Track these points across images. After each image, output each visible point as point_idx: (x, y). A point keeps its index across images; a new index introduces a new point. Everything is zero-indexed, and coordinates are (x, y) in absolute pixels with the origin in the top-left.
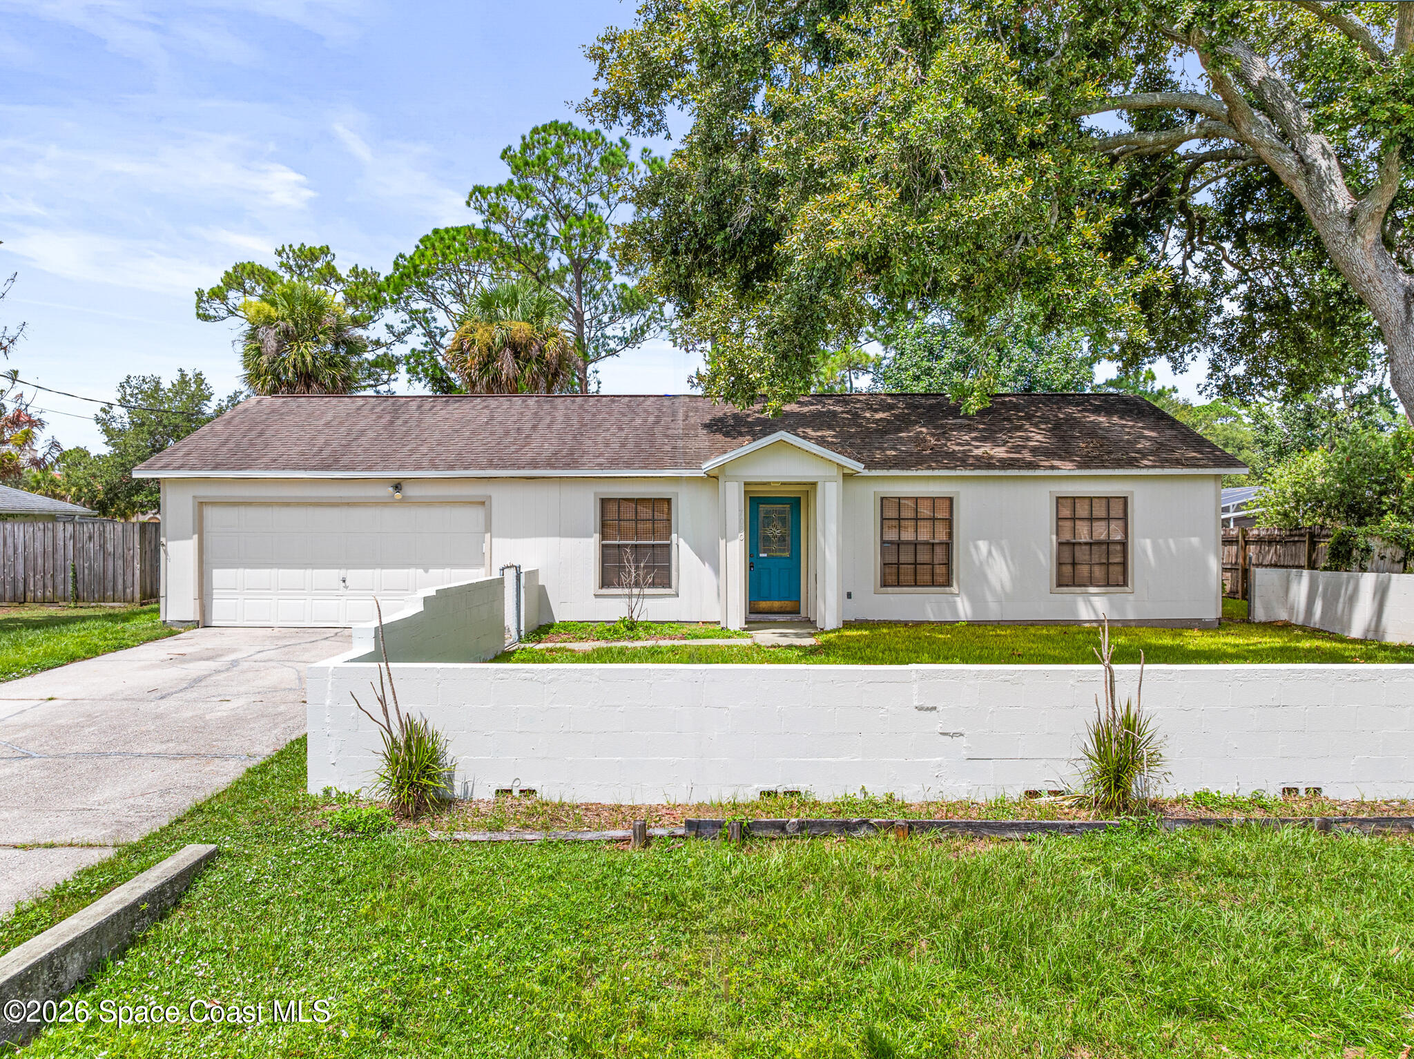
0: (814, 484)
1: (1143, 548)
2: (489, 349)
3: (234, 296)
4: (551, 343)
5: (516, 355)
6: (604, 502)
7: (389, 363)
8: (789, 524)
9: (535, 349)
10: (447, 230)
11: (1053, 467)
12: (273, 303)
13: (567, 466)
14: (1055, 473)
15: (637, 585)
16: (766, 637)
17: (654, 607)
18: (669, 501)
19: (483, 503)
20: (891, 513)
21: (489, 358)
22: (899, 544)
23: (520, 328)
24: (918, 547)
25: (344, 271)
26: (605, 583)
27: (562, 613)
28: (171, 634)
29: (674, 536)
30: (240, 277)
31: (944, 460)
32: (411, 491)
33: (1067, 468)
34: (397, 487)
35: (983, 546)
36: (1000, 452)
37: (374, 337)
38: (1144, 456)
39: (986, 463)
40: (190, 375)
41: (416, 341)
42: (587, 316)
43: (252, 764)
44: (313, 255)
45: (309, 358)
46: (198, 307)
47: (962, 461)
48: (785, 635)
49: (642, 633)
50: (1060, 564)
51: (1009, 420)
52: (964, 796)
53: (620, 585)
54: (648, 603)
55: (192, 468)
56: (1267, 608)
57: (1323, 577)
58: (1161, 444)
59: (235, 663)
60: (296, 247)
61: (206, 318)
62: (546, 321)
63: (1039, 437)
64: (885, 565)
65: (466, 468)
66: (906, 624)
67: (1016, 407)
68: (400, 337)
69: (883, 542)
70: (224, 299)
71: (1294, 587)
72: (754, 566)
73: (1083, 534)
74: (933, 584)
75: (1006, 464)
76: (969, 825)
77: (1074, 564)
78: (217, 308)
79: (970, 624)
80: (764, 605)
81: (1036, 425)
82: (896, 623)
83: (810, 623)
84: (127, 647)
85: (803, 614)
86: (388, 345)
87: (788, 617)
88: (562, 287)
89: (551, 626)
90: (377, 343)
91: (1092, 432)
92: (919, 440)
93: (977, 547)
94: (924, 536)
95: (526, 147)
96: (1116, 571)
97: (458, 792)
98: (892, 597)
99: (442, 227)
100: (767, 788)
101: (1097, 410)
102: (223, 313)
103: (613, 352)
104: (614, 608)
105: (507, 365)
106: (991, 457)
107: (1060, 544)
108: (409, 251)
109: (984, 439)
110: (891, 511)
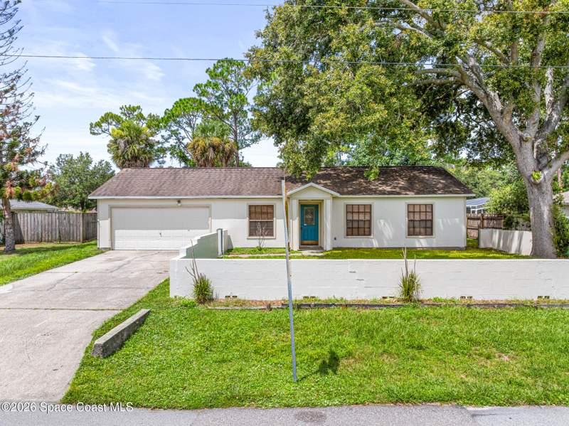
0: (323, 200)
1: (439, 223)
2: (205, 148)
3: (104, 125)
4: (227, 146)
5: (214, 150)
6: (250, 207)
7: (163, 150)
8: (314, 213)
9: (221, 148)
10: (185, 100)
11: (406, 194)
12: (123, 130)
13: (237, 194)
14: (407, 196)
15: (262, 235)
16: (306, 253)
17: (268, 243)
18: (273, 206)
19: (208, 207)
21: (204, 151)
22: (352, 221)
23: (216, 140)
24: (359, 222)
25: (146, 115)
26: (251, 234)
27: (235, 246)
28: (102, 252)
29: (274, 219)
30: (108, 118)
31: (368, 191)
32: (183, 203)
33: (411, 194)
34: (179, 201)
35: (382, 221)
36: (388, 189)
37: (157, 140)
38: (439, 190)
39: (383, 193)
40: (84, 154)
41: (173, 141)
42: (238, 131)
43: (150, 290)
44: (134, 109)
45: (136, 151)
46: (91, 129)
47: (375, 192)
48: (312, 252)
49: (264, 252)
50: (409, 228)
51: (392, 176)
52: (364, 298)
53: (256, 235)
54: (265, 241)
55: (109, 195)
56: (485, 243)
57: (503, 232)
58: (446, 185)
59: (129, 262)
60: (128, 106)
61: (94, 134)
62: (225, 137)
63: (403, 183)
64: (348, 228)
65: (203, 195)
66: (355, 249)
67: (396, 171)
68: (166, 140)
69: (347, 220)
70: (101, 127)
71: (494, 236)
72: (302, 229)
73: (417, 218)
74: (365, 235)
75: (390, 193)
76: (364, 305)
77: (414, 228)
78: (97, 130)
79: (377, 248)
80: (306, 242)
81: (402, 179)
82: (351, 248)
83: (321, 248)
84: (90, 256)
85: (319, 245)
86: (162, 143)
87: (314, 246)
88: (228, 120)
89: (232, 249)
90: (158, 142)
91: (422, 181)
92: (360, 184)
93: (380, 222)
94: (361, 218)
95: (215, 68)
96: (429, 230)
97: (214, 296)
98: (350, 239)
99: (183, 98)
100: (306, 295)
101: (425, 173)
102: (100, 132)
103: (248, 145)
104: (254, 243)
105: (211, 154)
106: (385, 190)
107: (409, 221)
108: (170, 108)
109: (383, 184)
110: (350, 210)
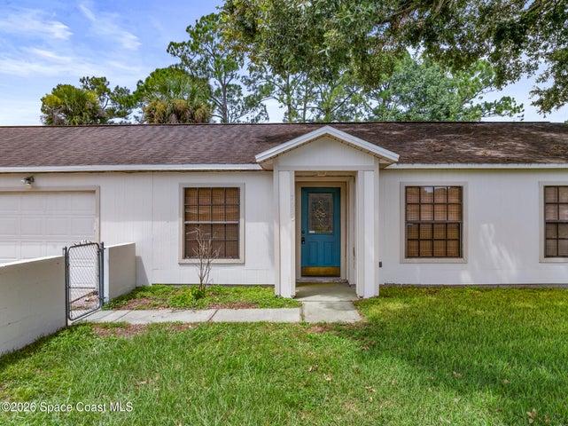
0: (356, 172)
2: (164, 113)
5: (178, 117)
6: (187, 191)
8: (332, 208)
9: (188, 114)
10: (163, 70)
12: (60, 97)
13: (157, 162)
16: (314, 306)
17: (221, 273)
18: (237, 190)
19: (94, 192)
20: (414, 199)
22: (420, 224)
23: (180, 103)
24: (435, 226)
25: (112, 89)
26: (187, 253)
29: (242, 218)
31: (455, 156)
32: (41, 182)
34: (30, 178)
36: (495, 153)
39: (492, 160)
47: (469, 158)
48: (330, 305)
49: (206, 301)
50: (547, 239)
60: (90, 78)
62: (196, 100)
64: (409, 240)
69: (407, 222)
72: (304, 241)
74: (447, 256)
75: (506, 160)
77: (558, 239)
80: (312, 270)
83: (348, 285)
85: (343, 277)
87: (331, 279)
89: (145, 288)
92: (429, 146)
94: (440, 217)
98: (414, 266)
106: (491, 156)
107: (547, 223)
108: (144, 80)
110: (414, 197)
